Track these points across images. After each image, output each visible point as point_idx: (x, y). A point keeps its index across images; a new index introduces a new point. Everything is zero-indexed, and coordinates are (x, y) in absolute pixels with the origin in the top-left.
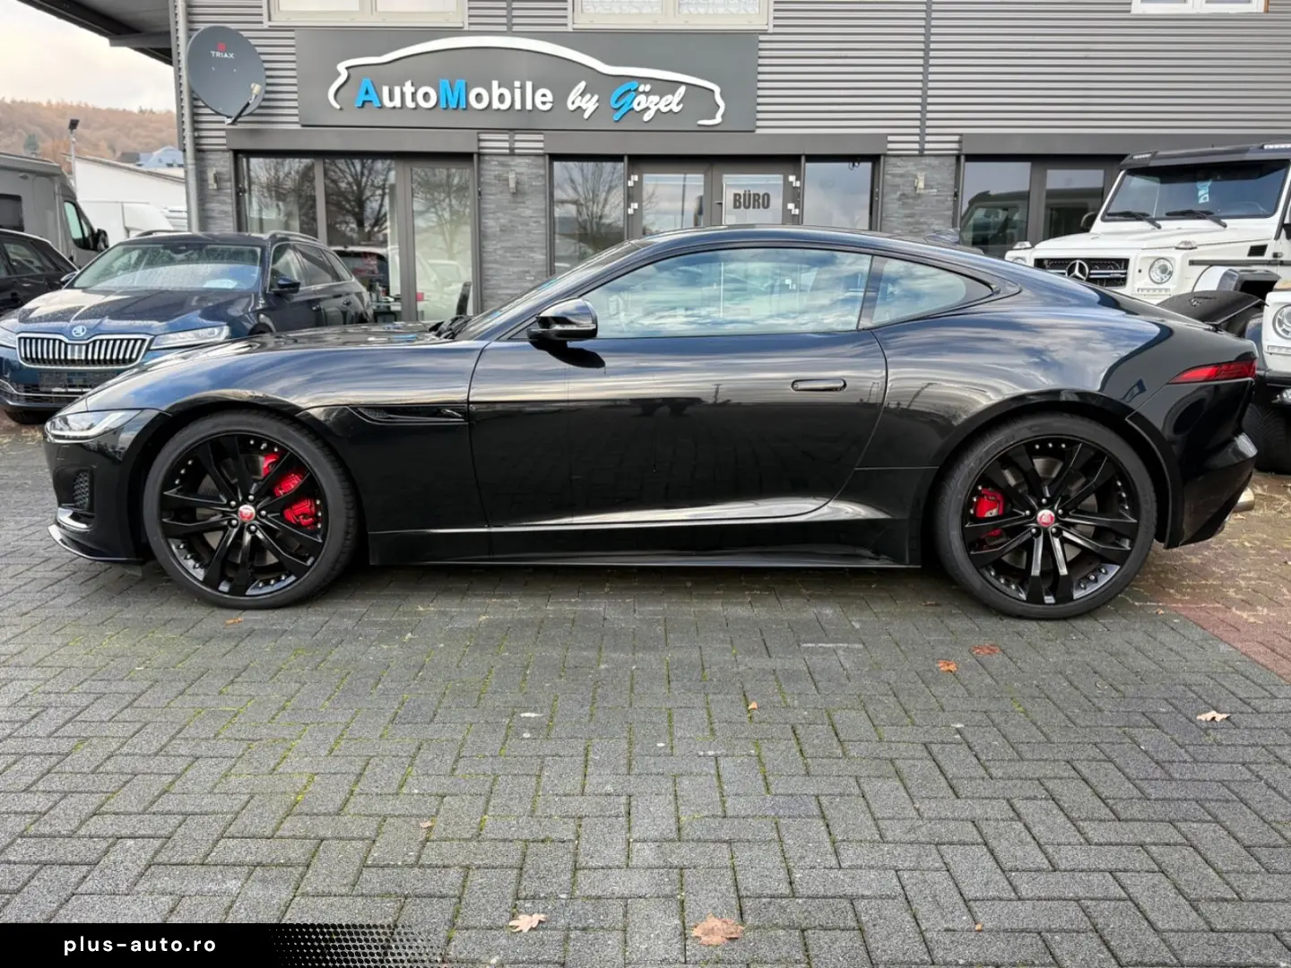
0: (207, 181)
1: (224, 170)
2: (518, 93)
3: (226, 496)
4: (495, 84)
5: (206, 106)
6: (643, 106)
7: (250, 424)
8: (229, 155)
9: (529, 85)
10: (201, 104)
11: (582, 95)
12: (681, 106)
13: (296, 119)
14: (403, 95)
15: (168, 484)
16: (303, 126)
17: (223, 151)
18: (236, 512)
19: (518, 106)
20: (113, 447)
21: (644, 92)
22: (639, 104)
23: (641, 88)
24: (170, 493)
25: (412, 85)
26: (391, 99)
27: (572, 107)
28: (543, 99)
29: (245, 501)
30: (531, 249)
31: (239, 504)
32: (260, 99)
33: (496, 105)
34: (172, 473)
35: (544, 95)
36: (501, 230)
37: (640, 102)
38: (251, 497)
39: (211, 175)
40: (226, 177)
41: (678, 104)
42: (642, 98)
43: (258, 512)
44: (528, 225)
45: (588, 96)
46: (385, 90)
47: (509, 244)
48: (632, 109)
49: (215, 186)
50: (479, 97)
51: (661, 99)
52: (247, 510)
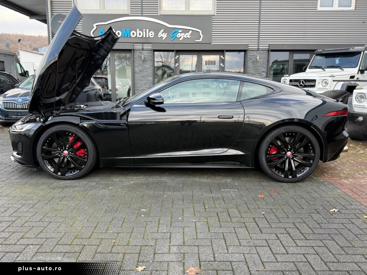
2: (144, 33)
3: (60, 148)
4: (138, 30)
6: (180, 36)
7: (67, 128)
9: (147, 30)
11: (163, 33)
12: (190, 36)
15: (43, 145)
19: (144, 36)
20: (28, 134)
21: (180, 32)
24: (44, 147)
25: (115, 30)
27: (160, 37)
28: (151, 34)
29: (65, 149)
30: (148, 76)
31: (63, 151)
33: (138, 36)
34: (45, 142)
36: (140, 71)
37: (179, 35)
38: (67, 149)
42: (179, 34)
43: (69, 153)
44: (147, 70)
45: (164, 33)
47: (142, 75)
48: (177, 37)
50: (133, 34)
51: (185, 34)
52: (66, 152)
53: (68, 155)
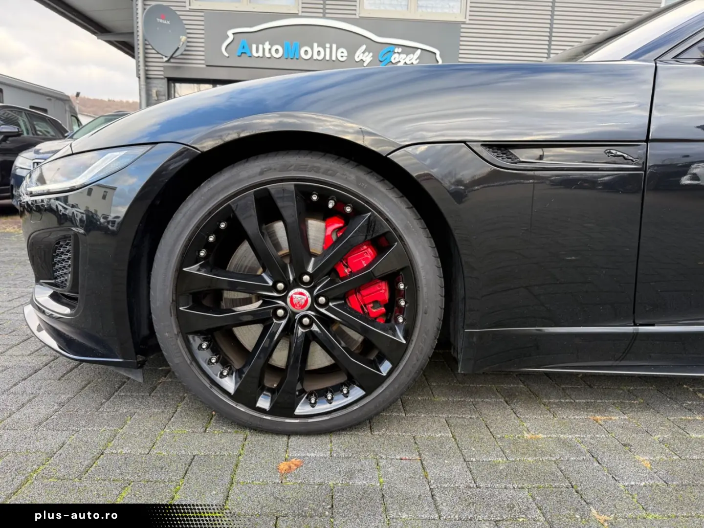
0: (151, 95)
1: (161, 89)
2: (328, 50)
3: (271, 277)
4: (315, 45)
5: (153, 49)
6: (397, 60)
7: (317, 170)
8: (165, 81)
9: (334, 46)
10: (149, 47)
11: (364, 53)
12: (418, 61)
13: (203, 62)
14: (264, 49)
15: (188, 256)
16: (207, 66)
17: (162, 79)
18: (284, 299)
19: (328, 58)
21: (398, 53)
22: (394, 59)
23: (396, 50)
24: (193, 269)
25: (269, 44)
26: (257, 51)
27: (357, 60)
28: (342, 54)
29: (298, 282)
31: (288, 288)
32: (184, 45)
33: (315, 57)
34: (196, 241)
35: (342, 52)
37: (395, 58)
38: (306, 278)
39: (154, 91)
40: (162, 93)
41: (416, 60)
42: (396, 55)
43: (315, 299)
45: (367, 53)
46: (254, 47)
48: (391, 62)
49: (156, 98)
50: (306, 52)
51: (407, 56)
52: (299, 296)
53: (311, 308)
